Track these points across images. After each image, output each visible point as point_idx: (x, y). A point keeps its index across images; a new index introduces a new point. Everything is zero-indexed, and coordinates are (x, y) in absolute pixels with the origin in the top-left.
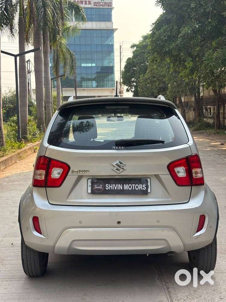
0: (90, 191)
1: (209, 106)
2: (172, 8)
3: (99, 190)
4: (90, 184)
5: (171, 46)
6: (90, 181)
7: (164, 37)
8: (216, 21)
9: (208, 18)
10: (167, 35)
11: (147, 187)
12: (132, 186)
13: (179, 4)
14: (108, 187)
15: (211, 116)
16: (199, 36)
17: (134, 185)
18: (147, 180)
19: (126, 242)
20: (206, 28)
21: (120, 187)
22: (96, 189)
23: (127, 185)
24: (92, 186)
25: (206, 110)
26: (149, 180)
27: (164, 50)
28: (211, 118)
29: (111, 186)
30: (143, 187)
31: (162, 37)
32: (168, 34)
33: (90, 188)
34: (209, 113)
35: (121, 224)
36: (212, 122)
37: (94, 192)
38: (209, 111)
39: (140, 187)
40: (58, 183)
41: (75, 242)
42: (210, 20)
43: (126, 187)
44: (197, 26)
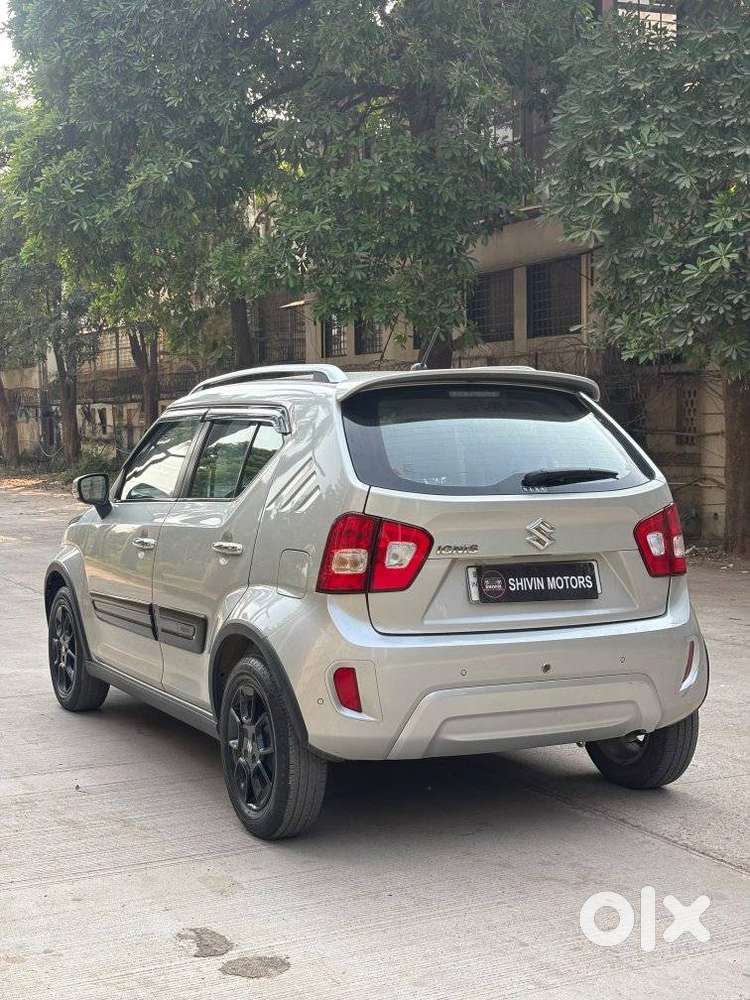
0: (475, 597)
1: (97, 407)
2: (98, 100)
3: (496, 592)
4: (473, 579)
5: (98, 216)
6: (471, 571)
7: (72, 186)
8: (240, 155)
9: (216, 144)
10: (83, 181)
11: (593, 579)
12: (564, 580)
13: (124, 91)
14: (515, 584)
15: (105, 437)
16: (190, 196)
17: (566, 578)
18: (591, 566)
19: (559, 713)
20: (211, 173)
21: (539, 583)
22: (490, 592)
23: (553, 579)
24: (481, 586)
25: (88, 416)
26: (594, 563)
27: (76, 226)
28: (107, 442)
29: (519, 581)
30: (585, 583)
31: (67, 186)
32: (85, 179)
33: (474, 591)
34: (99, 428)
35: (550, 673)
36: (113, 454)
37: (486, 598)
38: (98, 421)
39: (581, 582)
40: (402, 580)
41: (449, 724)
42: (222, 150)
43: (552, 583)
44: (190, 166)
